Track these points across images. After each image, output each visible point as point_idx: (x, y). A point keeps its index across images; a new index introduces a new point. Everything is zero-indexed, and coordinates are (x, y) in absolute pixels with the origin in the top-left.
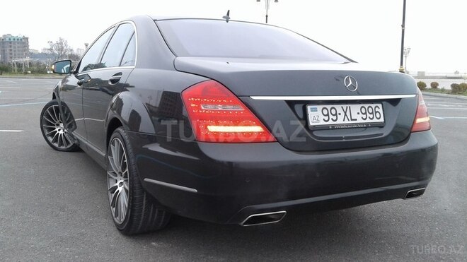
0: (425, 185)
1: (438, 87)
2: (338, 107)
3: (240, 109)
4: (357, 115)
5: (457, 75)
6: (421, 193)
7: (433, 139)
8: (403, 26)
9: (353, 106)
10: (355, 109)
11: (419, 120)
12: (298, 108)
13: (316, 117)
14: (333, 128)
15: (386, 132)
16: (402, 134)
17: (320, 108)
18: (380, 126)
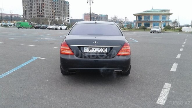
2: (93, 48)
3: (68, 48)
4: (98, 50)
9: (97, 48)
12: (81, 48)
13: (86, 50)
14: (90, 53)
17: (87, 48)
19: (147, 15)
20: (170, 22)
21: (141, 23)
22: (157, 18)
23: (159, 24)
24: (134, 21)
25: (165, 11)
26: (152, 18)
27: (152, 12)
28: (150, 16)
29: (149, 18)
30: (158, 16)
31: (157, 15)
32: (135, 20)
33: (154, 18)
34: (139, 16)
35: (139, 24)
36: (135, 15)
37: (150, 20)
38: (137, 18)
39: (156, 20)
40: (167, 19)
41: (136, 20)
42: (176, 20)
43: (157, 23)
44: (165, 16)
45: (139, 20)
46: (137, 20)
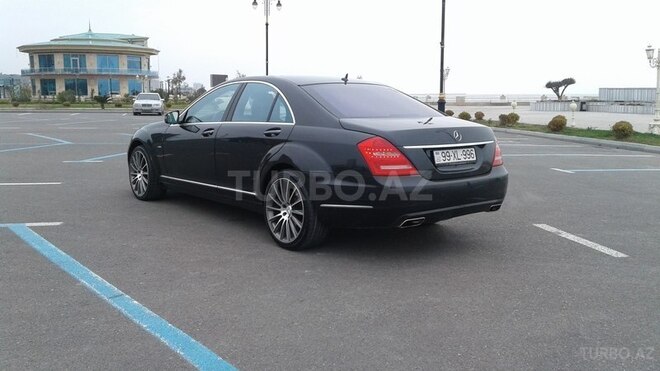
0: (501, 202)
1: (484, 118)
2: (450, 151)
3: (397, 155)
4: (461, 156)
5: (503, 101)
6: (498, 208)
7: (504, 171)
8: (442, 44)
9: (458, 150)
10: (460, 151)
11: (496, 159)
12: (428, 152)
13: (439, 158)
14: (448, 165)
15: (476, 168)
16: (487, 168)
17: (440, 152)
18: (473, 163)
19: (75, 52)
20: (154, 77)
21: (53, 82)
22: (111, 64)
23: (119, 83)
24: (23, 72)
25: (132, 40)
26: (92, 64)
27: (91, 43)
28: (87, 56)
29: (83, 64)
30: (113, 58)
31: (108, 52)
32: (28, 68)
33: (102, 64)
34: (43, 55)
35: (48, 86)
36: (23, 49)
37: (86, 70)
38: (36, 60)
39: (107, 71)
40: (145, 69)
41: (32, 71)
42: (180, 71)
43: (114, 80)
44: (137, 60)
45: (45, 70)
46: (37, 67)
